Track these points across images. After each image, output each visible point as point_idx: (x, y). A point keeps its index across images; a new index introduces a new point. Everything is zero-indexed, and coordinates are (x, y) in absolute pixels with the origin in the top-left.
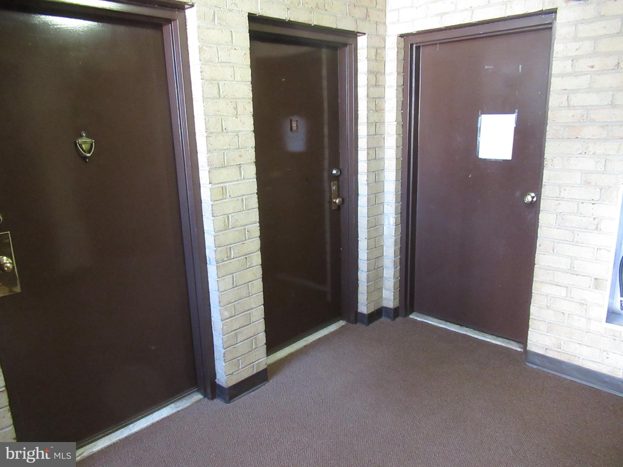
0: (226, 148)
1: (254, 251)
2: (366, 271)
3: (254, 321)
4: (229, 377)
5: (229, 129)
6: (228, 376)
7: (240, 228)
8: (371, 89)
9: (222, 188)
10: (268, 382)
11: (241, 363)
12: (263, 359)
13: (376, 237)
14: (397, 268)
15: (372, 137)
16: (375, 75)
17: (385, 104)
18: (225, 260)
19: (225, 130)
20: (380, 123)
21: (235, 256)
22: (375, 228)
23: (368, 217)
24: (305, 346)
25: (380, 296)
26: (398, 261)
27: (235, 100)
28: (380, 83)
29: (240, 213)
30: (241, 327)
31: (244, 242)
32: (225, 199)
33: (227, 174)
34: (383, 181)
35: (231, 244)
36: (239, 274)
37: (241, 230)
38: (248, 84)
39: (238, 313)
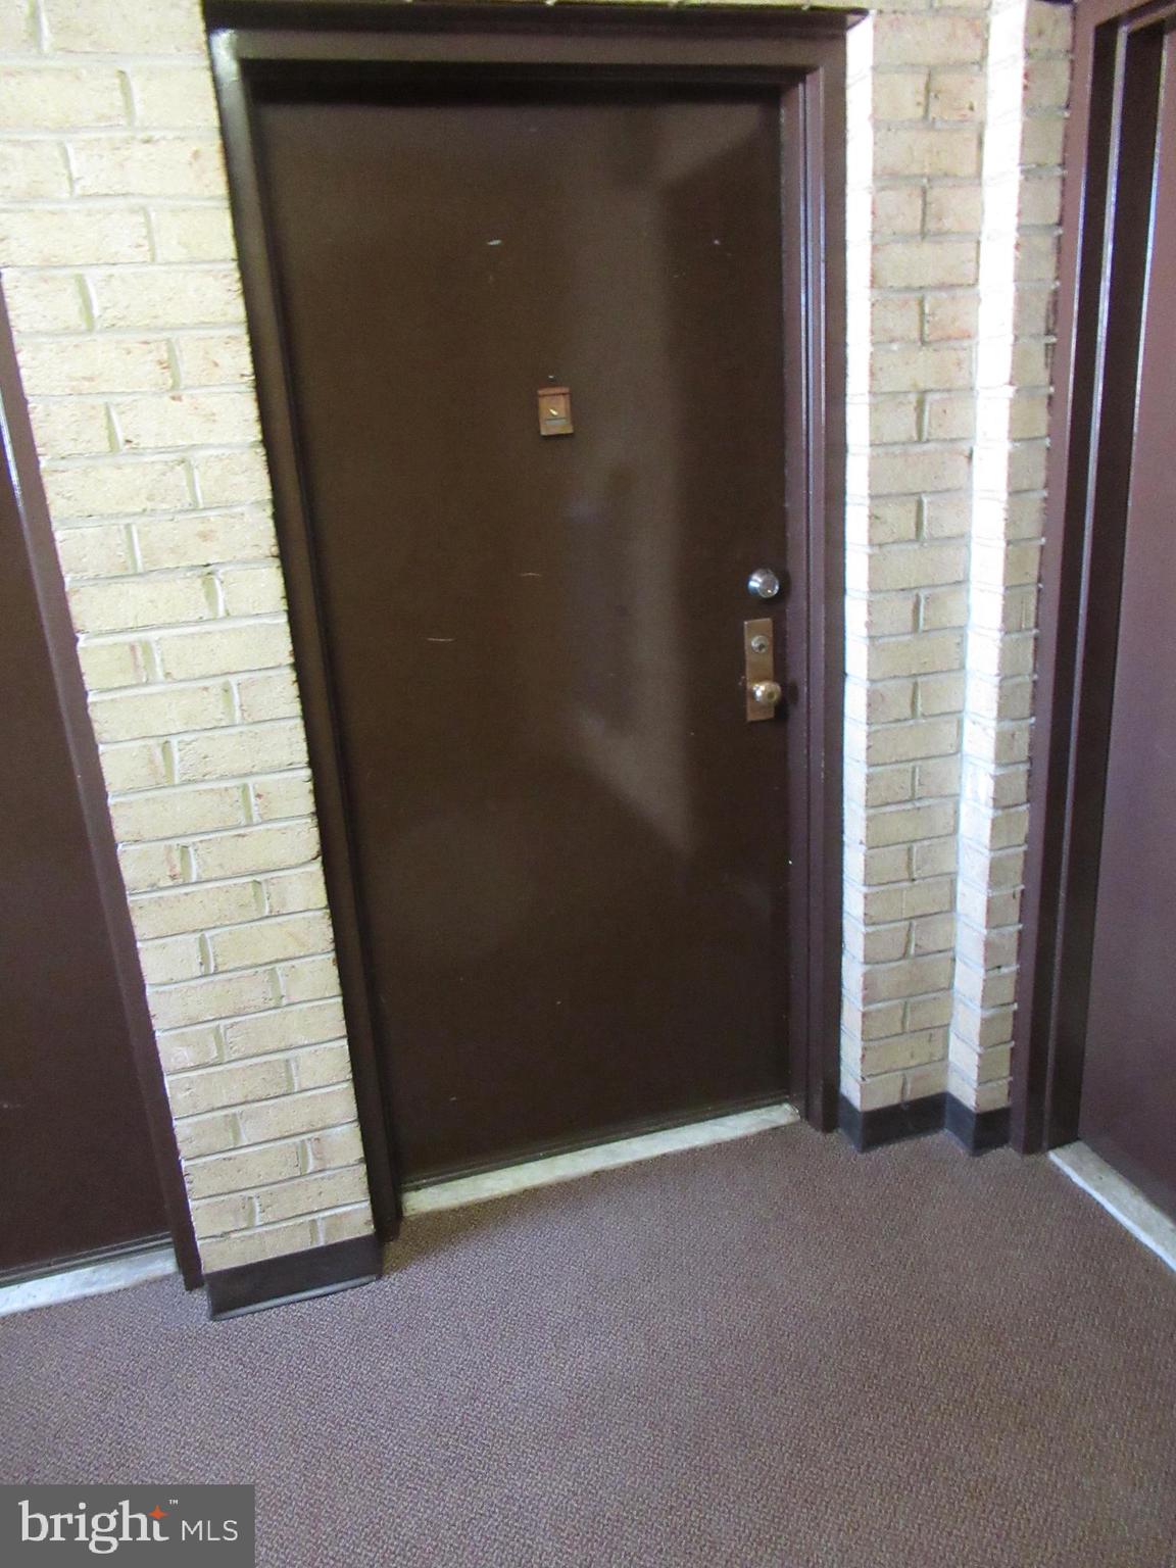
0: (139, 510)
1: (293, 862)
2: (862, 960)
3: (304, 1086)
4: (210, 1244)
5: (146, 442)
6: (208, 1241)
7: (224, 784)
8: (897, 251)
9: (133, 648)
10: (379, 1277)
11: (258, 1209)
12: (357, 1206)
13: (915, 841)
14: (1004, 970)
15: (897, 450)
16: (918, 192)
17: (977, 310)
18: (162, 884)
19: (128, 446)
20: (949, 390)
21: (204, 877)
22: (909, 806)
23: (870, 765)
24: (597, 1174)
25: (932, 1055)
26: (1011, 945)
27: (166, 335)
28: (948, 223)
29: (216, 733)
30: (249, 1098)
31: (241, 831)
32: (147, 683)
33: (152, 602)
34: (961, 627)
35: (185, 836)
36: (230, 934)
37: (226, 789)
38: (220, 271)
39: (234, 1057)
